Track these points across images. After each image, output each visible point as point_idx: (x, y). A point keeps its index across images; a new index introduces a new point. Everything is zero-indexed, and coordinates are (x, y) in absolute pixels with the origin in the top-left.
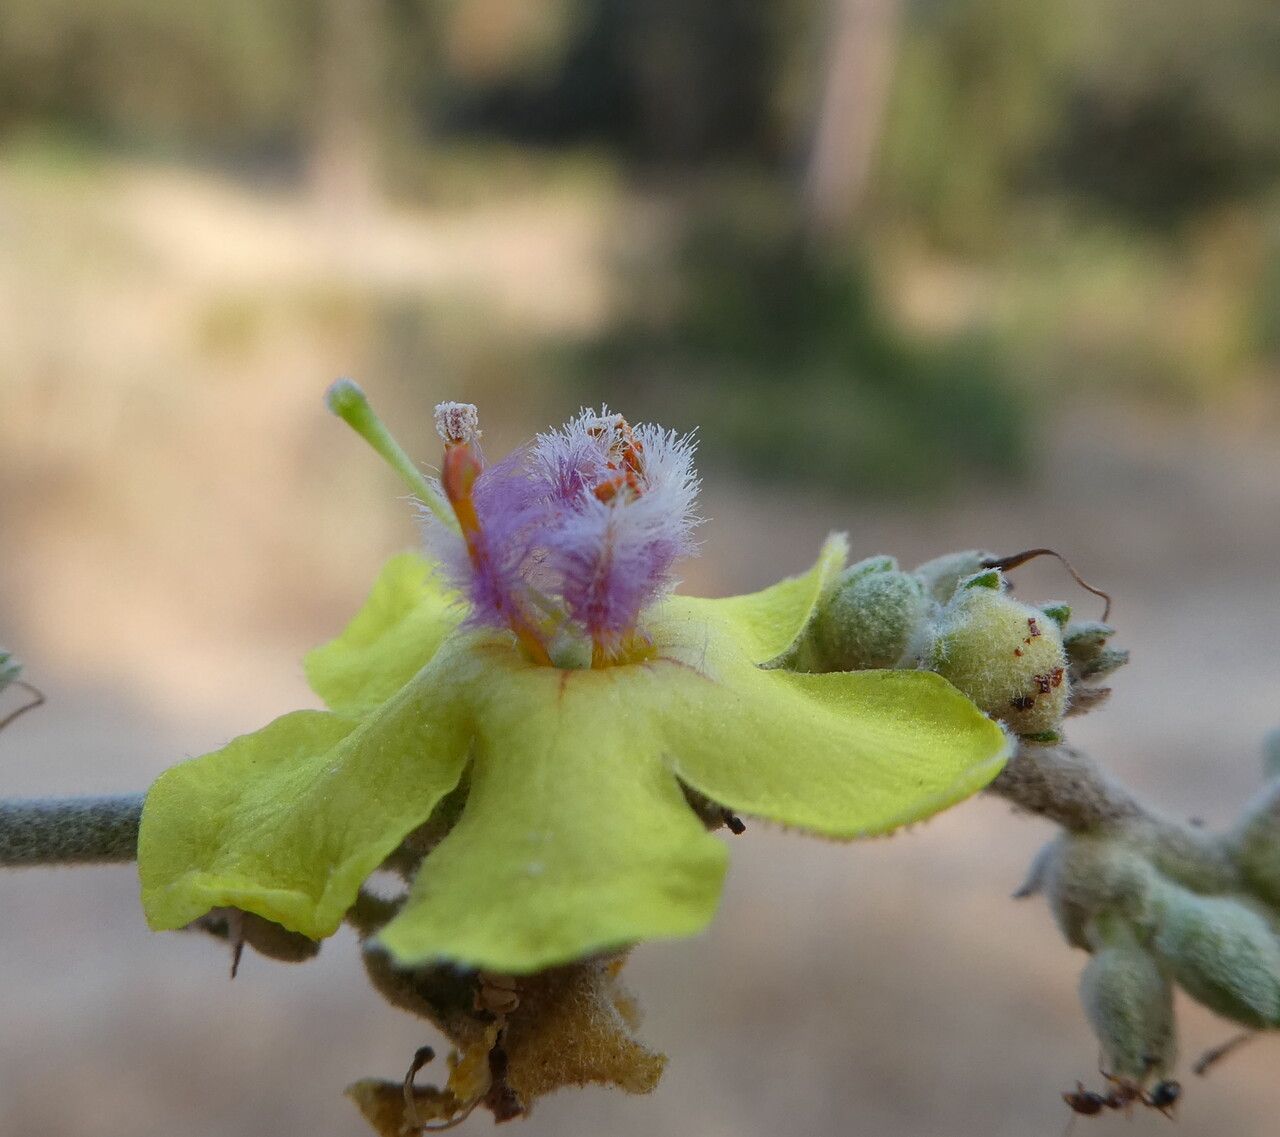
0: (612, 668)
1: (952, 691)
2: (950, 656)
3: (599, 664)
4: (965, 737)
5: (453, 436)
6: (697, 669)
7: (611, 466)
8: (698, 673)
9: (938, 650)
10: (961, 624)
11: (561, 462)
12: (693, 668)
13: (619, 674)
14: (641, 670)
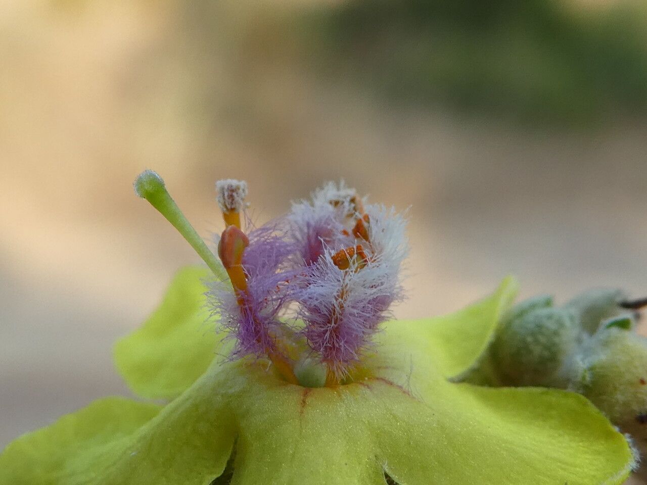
0: (341, 387)
1: (593, 409)
2: (593, 382)
3: (330, 384)
4: (600, 446)
5: (229, 207)
6: (404, 387)
7: (345, 233)
8: (404, 392)
9: (584, 378)
10: (602, 357)
11: (308, 225)
12: (400, 387)
13: (345, 392)
14: (362, 390)
